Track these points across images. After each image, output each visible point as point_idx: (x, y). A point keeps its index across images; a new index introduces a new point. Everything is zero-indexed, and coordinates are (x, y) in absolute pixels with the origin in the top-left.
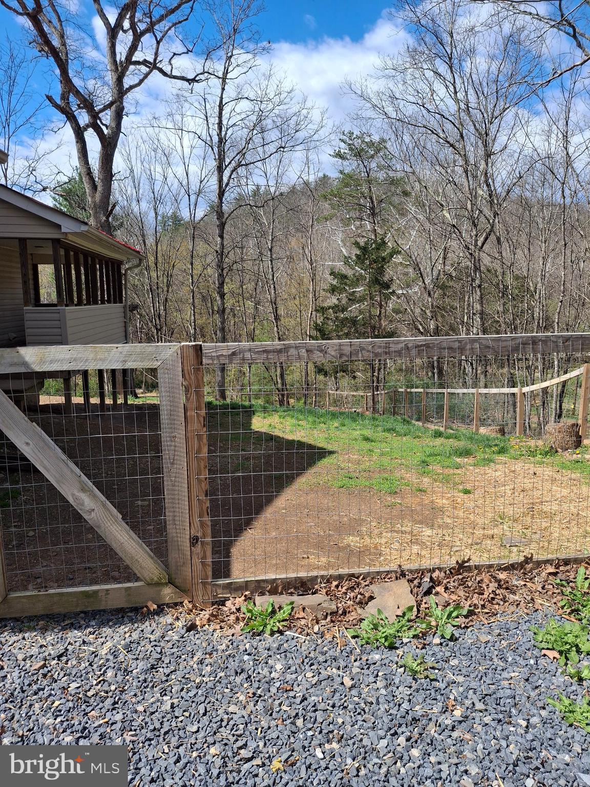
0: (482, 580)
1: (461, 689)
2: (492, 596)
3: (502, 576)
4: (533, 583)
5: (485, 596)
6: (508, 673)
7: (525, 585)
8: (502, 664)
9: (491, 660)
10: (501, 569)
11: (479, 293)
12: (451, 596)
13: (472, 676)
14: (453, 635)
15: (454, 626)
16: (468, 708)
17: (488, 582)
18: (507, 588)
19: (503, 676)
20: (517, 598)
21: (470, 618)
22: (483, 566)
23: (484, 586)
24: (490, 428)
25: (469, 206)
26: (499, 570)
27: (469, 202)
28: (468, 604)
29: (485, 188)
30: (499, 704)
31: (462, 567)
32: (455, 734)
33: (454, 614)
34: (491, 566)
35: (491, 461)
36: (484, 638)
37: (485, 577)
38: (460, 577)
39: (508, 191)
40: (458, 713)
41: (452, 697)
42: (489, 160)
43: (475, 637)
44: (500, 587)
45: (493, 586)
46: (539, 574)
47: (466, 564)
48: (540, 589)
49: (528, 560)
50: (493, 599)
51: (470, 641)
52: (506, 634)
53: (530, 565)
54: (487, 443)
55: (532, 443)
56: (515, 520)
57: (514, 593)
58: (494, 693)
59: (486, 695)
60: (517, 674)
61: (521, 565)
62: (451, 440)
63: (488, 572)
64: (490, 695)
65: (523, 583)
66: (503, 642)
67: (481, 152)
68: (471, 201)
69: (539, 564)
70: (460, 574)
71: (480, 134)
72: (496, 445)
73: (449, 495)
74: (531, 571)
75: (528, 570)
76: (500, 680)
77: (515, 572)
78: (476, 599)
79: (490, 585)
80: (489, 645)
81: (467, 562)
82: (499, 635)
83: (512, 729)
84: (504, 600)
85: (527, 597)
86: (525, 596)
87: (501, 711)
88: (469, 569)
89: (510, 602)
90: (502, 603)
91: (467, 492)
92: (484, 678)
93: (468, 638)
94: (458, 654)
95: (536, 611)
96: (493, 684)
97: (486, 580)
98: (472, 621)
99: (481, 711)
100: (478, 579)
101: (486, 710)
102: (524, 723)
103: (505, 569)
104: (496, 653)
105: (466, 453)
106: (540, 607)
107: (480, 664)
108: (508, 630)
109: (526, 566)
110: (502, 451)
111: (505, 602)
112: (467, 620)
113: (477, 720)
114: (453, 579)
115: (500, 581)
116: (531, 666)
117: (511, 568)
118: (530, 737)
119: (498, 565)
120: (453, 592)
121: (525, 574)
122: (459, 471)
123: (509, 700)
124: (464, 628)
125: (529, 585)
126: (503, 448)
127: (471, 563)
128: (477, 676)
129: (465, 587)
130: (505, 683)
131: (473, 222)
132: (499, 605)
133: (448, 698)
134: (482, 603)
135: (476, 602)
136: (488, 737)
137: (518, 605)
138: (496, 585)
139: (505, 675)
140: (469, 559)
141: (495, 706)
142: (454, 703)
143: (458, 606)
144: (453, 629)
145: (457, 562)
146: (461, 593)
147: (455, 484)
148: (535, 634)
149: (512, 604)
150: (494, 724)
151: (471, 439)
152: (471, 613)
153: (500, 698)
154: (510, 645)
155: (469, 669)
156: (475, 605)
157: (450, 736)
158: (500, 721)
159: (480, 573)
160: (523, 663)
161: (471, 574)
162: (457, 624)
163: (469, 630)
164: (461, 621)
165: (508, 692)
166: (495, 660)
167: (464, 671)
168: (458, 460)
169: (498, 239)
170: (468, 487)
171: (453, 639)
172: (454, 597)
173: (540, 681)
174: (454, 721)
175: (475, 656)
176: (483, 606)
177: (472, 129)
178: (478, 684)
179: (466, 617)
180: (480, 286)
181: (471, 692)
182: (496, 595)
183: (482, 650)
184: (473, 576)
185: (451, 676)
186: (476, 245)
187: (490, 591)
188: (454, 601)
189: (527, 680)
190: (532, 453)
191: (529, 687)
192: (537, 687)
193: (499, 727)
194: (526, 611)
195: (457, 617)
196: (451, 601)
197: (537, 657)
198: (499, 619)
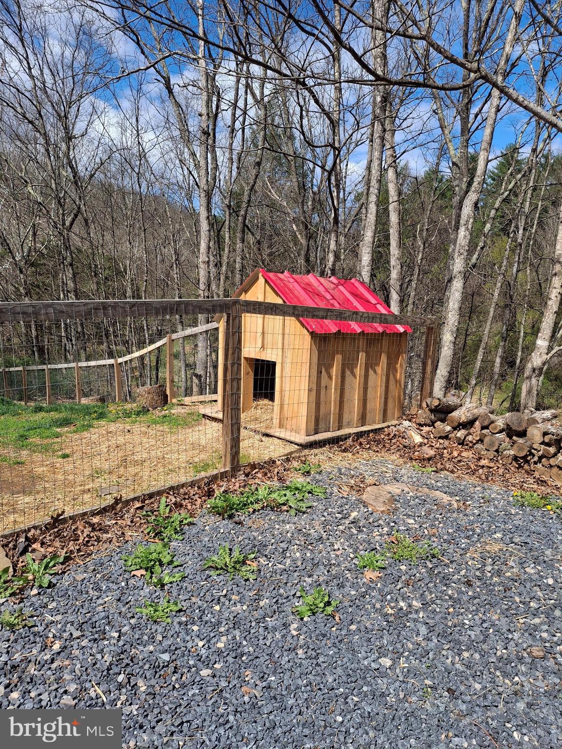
0: (77, 528)
1: (59, 626)
2: (87, 539)
3: (95, 520)
4: (124, 520)
5: (81, 541)
6: (103, 599)
7: (116, 523)
8: (97, 594)
9: (87, 592)
10: (94, 514)
11: (71, 271)
12: (48, 550)
13: (69, 612)
14: (50, 582)
15: (51, 575)
16: (66, 640)
17: (82, 529)
18: (100, 530)
19: (98, 603)
20: (109, 536)
21: (67, 564)
22: (77, 515)
23: (79, 532)
24: (91, 398)
25: (54, 186)
26: (92, 516)
27: (53, 181)
28: (64, 551)
29: (69, 170)
30: (95, 627)
31: (57, 520)
32: (54, 666)
33: (51, 565)
34: (85, 514)
35: (90, 426)
36: (79, 577)
37: (80, 524)
38: (56, 530)
39: (92, 176)
40: (57, 647)
41: (51, 635)
42: (71, 143)
43: (72, 578)
44: (94, 530)
45: (87, 531)
46: (128, 511)
47: (61, 517)
48: (129, 523)
49: (117, 501)
50: (88, 542)
51: (67, 584)
52: (100, 568)
53: (120, 505)
54: (87, 411)
55: (128, 406)
56: (110, 473)
57: (107, 532)
58: (90, 619)
59: (83, 623)
60: (110, 598)
61: (112, 507)
62: (52, 413)
63: (82, 520)
64: (87, 622)
65: (114, 522)
66: (97, 575)
67: (62, 134)
68: (55, 180)
69: (127, 503)
70: (56, 527)
71: (59, 115)
72: (95, 412)
73: (48, 462)
74: (121, 510)
75: (118, 509)
76: (96, 607)
77: (107, 514)
78: (72, 546)
79: (85, 530)
80: (85, 582)
81: (61, 515)
82: (94, 570)
83: (106, 642)
84: (98, 540)
85: (118, 533)
86: (116, 532)
87: (96, 632)
88: (65, 521)
89: (103, 540)
90: (96, 543)
91: (65, 456)
92: (81, 610)
93: (66, 581)
94: (56, 598)
95: (126, 542)
96: (89, 612)
97: (81, 527)
98: (68, 566)
99: (78, 638)
100: (73, 528)
101: (83, 636)
102: (116, 635)
103: (98, 514)
104: (91, 586)
105: (66, 422)
106: (130, 539)
107: (77, 600)
108: (102, 564)
109: (116, 507)
110: (101, 416)
111: (99, 542)
112: (64, 566)
113: (75, 647)
114: (49, 534)
115: (94, 524)
116: (123, 587)
117: (103, 511)
118: (121, 643)
119: (92, 511)
120: (49, 546)
121: (116, 514)
122: (59, 440)
123: (103, 621)
124: (61, 574)
125: (119, 522)
126: (101, 413)
127: (66, 515)
128: (74, 610)
129: (61, 538)
130: (100, 608)
131: (59, 202)
132: (94, 545)
133: (48, 637)
134: (78, 547)
135: (72, 548)
136: (85, 657)
137: (110, 542)
138: (90, 529)
139: (100, 601)
140: (63, 512)
141: (91, 630)
142: (53, 640)
143: (55, 556)
144: (51, 577)
145: (52, 517)
146: (57, 544)
147: (54, 451)
148: (125, 561)
149: (105, 542)
150: (90, 645)
151: (72, 409)
152: (67, 559)
153: (96, 622)
154: (104, 576)
155: (67, 607)
156: (71, 551)
157: (50, 668)
158: (96, 640)
159: (75, 522)
160: (115, 587)
161: (66, 526)
162: (54, 572)
163: (66, 574)
164: (58, 568)
165: (103, 614)
166: (91, 592)
167: (62, 610)
168: (59, 430)
169: (86, 221)
170: (67, 451)
171: (51, 585)
172: (50, 549)
173: (130, 597)
174: (53, 655)
175: (73, 594)
176: (79, 550)
177: (50, 109)
178: (76, 616)
179: (62, 564)
180: (71, 265)
181: (69, 625)
182: (91, 538)
183: (79, 587)
184: (68, 526)
185: (49, 618)
186: (64, 224)
187: (85, 536)
188: (51, 553)
189: (119, 600)
190: (128, 414)
191: (120, 605)
192: (127, 603)
193: (95, 645)
194: (117, 544)
195: (54, 566)
196: (48, 554)
197: (127, 579)
198: (94, 557)
